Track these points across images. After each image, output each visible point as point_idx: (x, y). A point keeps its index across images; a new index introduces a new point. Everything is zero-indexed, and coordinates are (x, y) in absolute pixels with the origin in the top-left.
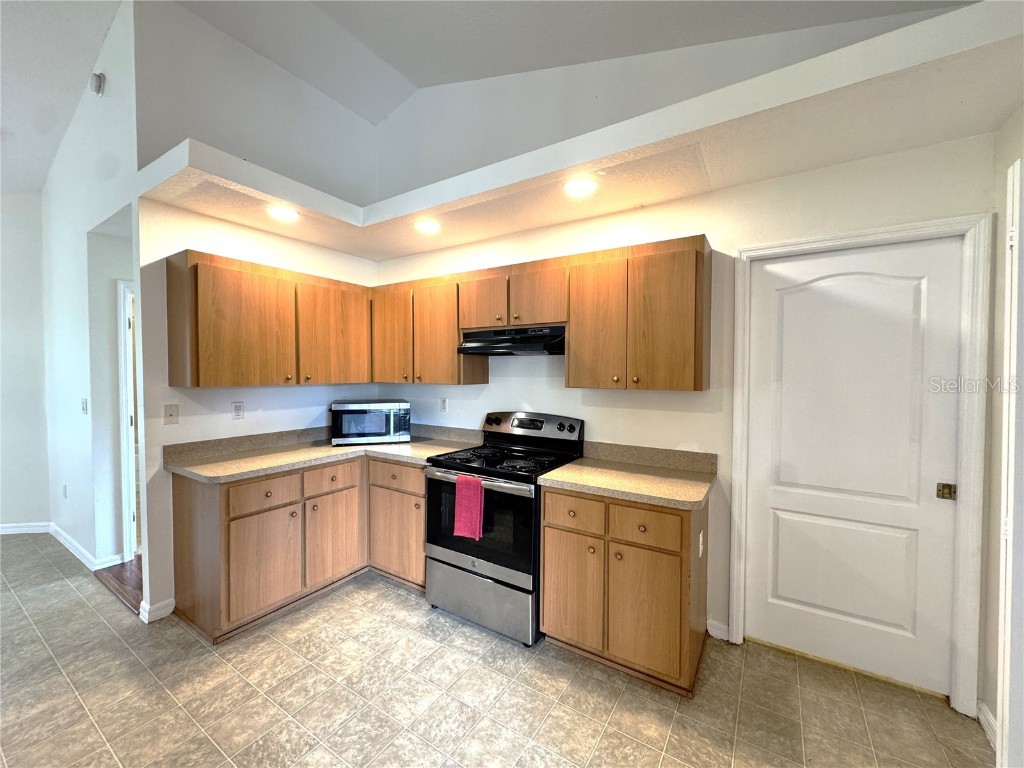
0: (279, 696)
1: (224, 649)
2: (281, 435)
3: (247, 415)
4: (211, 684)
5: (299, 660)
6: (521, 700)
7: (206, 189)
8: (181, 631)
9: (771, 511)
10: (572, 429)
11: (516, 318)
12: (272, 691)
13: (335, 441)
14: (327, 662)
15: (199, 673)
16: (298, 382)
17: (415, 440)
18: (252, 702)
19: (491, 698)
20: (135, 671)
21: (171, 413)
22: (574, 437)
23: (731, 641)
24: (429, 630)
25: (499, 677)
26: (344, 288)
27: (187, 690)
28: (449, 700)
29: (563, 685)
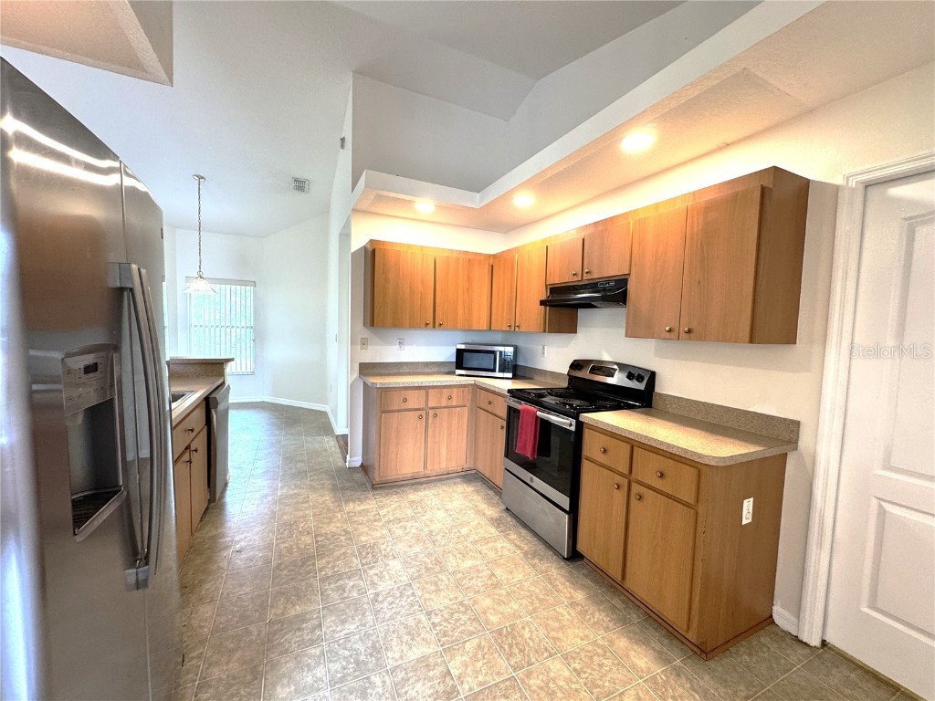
0: (391, 526)
1: (375, 492)
2: (427, 364)
3: (407, 348)
4: (363, 507)
5: (409, 512)
6: (537, 590)
7: (379, 198)
8: (359, 476)
9: (874, 501)
10: (640, 379)
11: (587, 273)
12: (389, 522)
13: (459, 372)
14: (424, 518)
15: (359, 500)
16: (434, 327)
17: (515, 377)
18: (376, 523)
19: (516, 580)
20: (334, 489)
21: (364, 343)
22: (641, 386)
23: (801, 638)
24: (497, 522)
25: (529, 570)
26: (470, 257)
27: (351, 506)
28: (485, 568)
29: (580, 596)
